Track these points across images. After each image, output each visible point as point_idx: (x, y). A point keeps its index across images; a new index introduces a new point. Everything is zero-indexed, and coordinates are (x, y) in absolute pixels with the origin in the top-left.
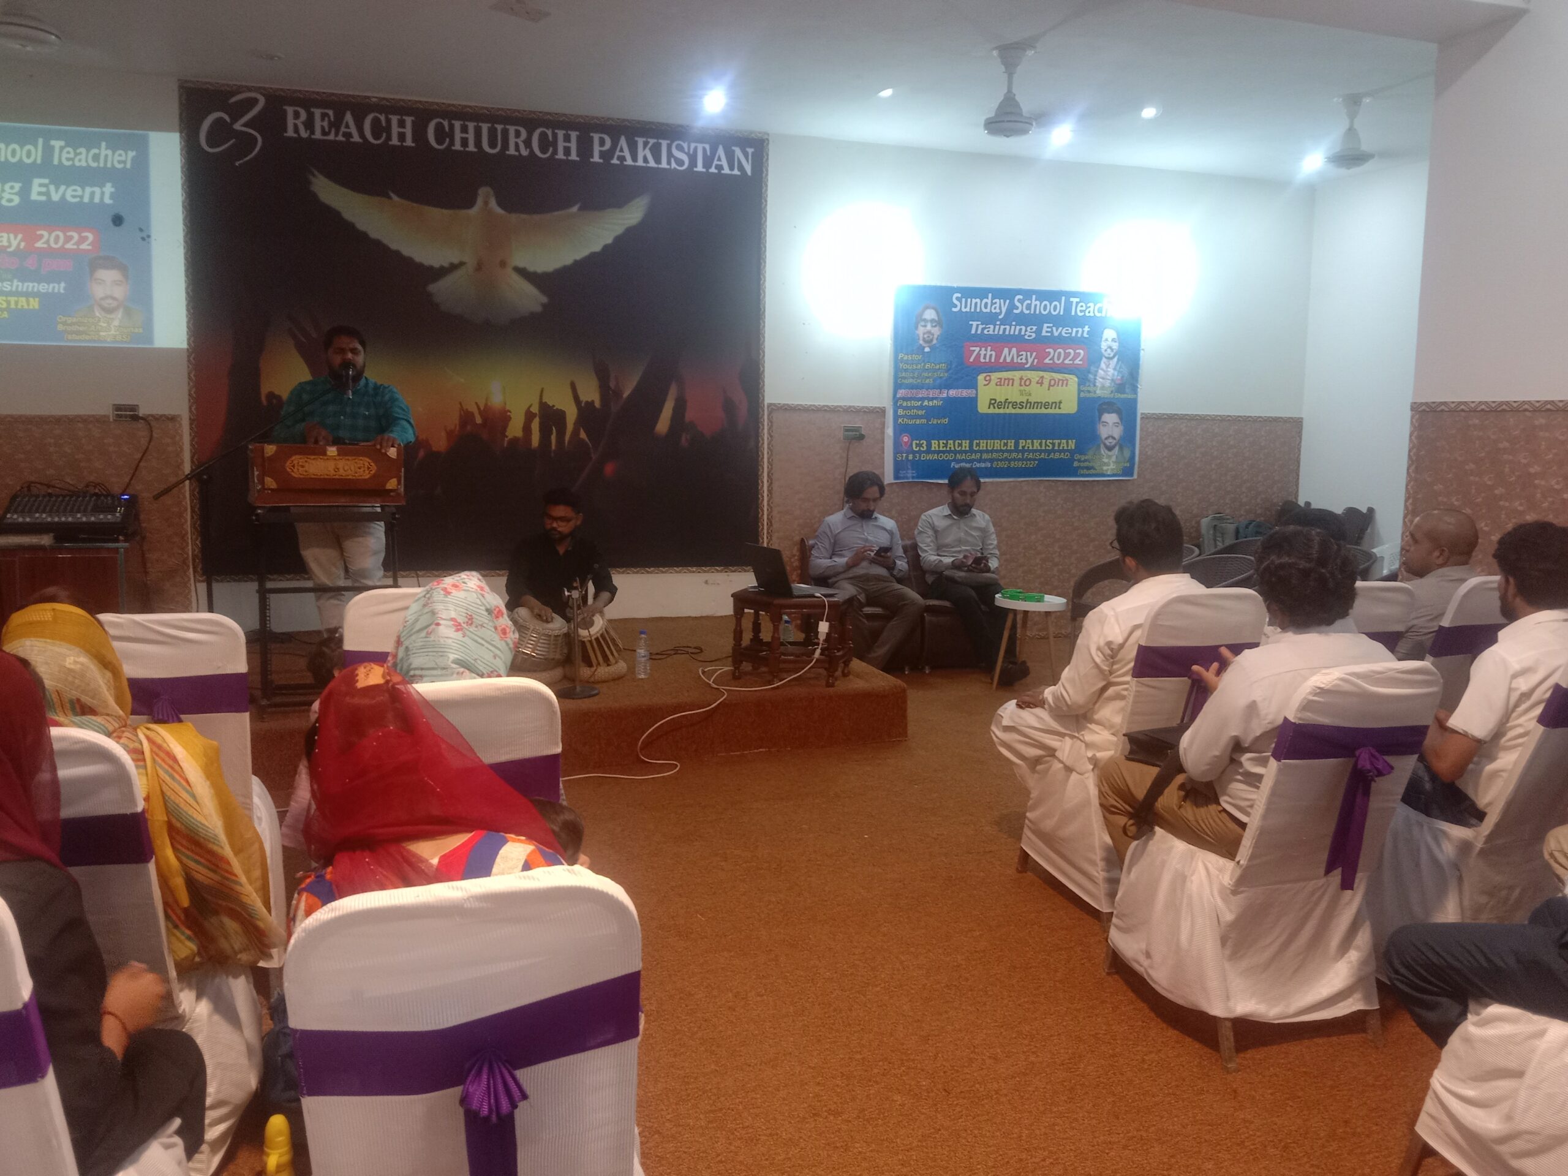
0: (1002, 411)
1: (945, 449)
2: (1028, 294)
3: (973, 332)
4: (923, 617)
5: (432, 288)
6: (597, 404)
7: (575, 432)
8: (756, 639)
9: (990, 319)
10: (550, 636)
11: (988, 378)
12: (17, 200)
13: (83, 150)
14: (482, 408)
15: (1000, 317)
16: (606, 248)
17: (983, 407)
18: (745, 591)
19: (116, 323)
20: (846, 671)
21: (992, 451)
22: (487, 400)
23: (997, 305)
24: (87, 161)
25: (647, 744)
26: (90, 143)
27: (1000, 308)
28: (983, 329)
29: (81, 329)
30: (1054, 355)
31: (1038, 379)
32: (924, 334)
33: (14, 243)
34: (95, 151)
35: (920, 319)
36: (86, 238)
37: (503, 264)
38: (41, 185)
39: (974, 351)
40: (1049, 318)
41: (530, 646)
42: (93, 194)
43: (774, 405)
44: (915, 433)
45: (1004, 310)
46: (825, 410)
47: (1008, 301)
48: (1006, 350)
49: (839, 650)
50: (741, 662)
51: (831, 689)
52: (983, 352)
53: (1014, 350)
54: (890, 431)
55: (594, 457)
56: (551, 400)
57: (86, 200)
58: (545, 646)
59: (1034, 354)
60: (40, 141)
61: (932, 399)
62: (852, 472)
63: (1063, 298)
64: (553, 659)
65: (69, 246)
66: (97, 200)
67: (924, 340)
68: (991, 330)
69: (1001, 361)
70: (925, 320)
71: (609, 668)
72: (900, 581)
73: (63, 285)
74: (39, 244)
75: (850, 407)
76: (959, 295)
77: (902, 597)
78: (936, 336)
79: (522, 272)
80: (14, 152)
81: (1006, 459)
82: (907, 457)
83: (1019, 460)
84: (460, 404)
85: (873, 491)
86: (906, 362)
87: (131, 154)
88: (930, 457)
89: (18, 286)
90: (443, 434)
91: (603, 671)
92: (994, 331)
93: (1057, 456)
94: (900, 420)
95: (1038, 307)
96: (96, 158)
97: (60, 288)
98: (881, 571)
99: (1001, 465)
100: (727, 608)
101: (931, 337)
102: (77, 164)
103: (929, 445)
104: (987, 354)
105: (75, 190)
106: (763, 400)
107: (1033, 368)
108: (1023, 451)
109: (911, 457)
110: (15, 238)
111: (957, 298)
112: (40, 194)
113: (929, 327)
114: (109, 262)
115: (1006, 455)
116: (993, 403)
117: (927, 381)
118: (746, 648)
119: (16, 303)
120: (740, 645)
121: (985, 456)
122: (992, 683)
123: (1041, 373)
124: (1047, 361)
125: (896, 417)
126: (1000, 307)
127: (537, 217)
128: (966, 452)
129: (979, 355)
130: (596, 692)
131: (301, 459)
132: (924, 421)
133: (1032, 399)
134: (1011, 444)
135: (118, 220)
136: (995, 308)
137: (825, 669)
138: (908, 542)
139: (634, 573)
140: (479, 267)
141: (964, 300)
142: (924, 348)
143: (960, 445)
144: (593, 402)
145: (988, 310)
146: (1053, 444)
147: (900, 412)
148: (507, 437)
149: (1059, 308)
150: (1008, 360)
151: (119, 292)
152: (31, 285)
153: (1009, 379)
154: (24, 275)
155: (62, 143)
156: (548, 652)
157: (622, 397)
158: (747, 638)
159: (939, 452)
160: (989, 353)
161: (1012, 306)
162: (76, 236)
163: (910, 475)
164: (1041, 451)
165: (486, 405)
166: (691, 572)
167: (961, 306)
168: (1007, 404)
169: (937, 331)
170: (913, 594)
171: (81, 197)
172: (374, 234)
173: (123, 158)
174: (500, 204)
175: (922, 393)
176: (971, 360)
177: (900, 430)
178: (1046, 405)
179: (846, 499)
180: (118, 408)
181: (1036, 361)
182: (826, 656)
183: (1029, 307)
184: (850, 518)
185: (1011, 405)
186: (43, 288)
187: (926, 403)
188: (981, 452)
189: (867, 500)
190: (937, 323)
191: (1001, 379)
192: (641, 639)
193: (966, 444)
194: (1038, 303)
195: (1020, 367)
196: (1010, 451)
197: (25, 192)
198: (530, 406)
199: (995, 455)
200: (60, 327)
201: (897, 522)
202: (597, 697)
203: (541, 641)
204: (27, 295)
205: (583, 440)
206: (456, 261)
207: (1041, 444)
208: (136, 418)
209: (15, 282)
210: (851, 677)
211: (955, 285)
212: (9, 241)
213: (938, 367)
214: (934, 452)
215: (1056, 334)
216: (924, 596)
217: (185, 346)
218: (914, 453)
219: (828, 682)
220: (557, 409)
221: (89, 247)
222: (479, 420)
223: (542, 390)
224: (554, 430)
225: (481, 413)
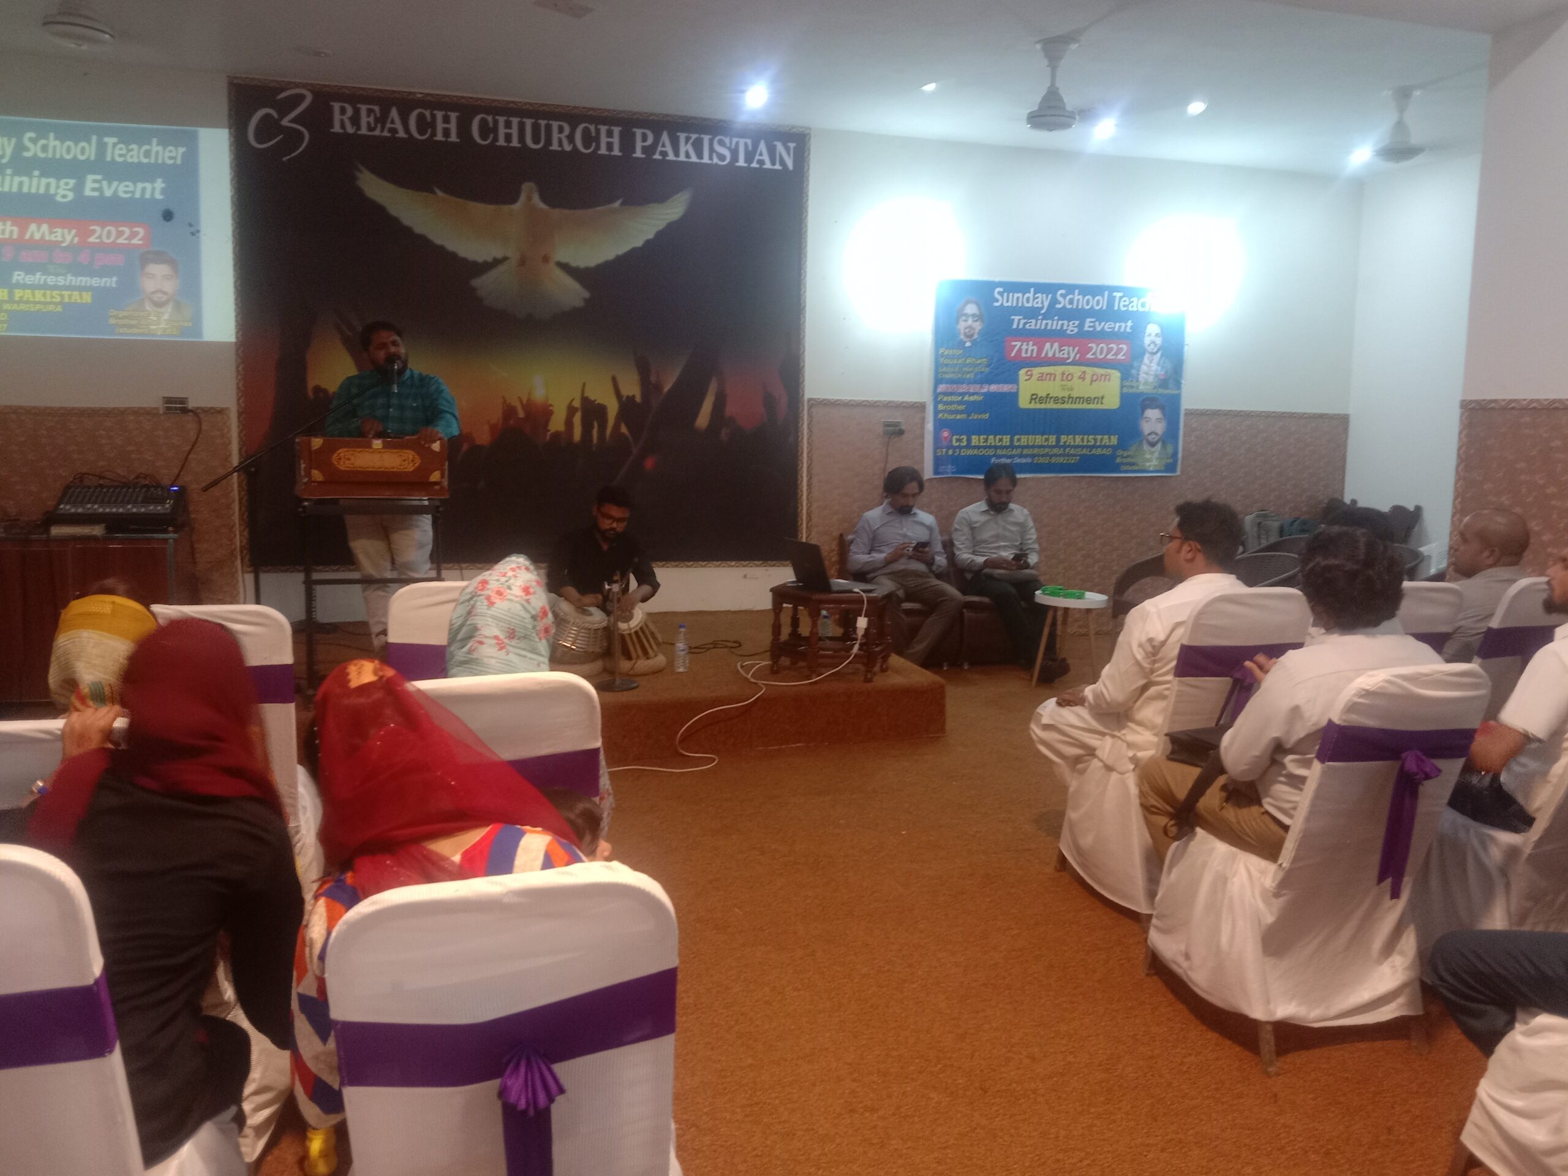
0: (1043, 406)
1: (985, 444)
2: (1070, 288)
3: (1015, 326)
4: (962, 614)
5: (476, 282)
6: (638, 399)
7: (616, 427)
8: (794, 634)
9: (1032, 313)
10: (590, 629)
11: (1029, 373)
12: (71, 196)
13: (134, 146)
14: (525, 401)
15: (1043, 312)
16: (648, 243)
17: (1024, 403)
18: (784, 586)
19: (166, 317)
20: (884, 667)
21: (1033, 447)
22: (530, 394)
23: (1039, 300)
24: (138, 157)
25: (684, 739)
26: (142, 139)
27: (1042, 303)
28: (1025, 324)
29: (133, 322)
30: (1097, 350)
31: (1080, 374)
32: (965, 328)
33: (68, 238)
34: (146, 147)
35: (961, 314)
36: (137, 233)
37: (546, 259)
38: (95, 181)
39: (1016, 345)
40: (1091, 313)
41: (570, 639)
42: (144, 190)
43: (814, 400)
44: (957, 428)
45: (1046, 304)
46: (865, 405)
47: (1050, 296)
48: (1048, 345)
49: (877, 645)
50: (779, 657)
51: (869, 685)
52: (1024, 347)
53: (1056, 345)
54: (930, 426)
55: (635, 451)
56: (591, 395)
57: (138, 195)
58: (586, 639)
59: (1077, 349)
60: (94, 138)
61: (973, 394)
62: (891, 467)
63: (1106, 293)
64: (593, 652)
65: (120, 241)
66: (148, 196)
67: (965, 334)
68: (1032, 325)
69: (1043, 355)
70: (965, 315)
71: (649, 661)
72: (939, 576)
73: (115, 279)
74: (92, 240)
75: (890, 402)
76: (1001, 290)
77: (942, 593)
78: (977, 331)
79: (565, 267)
80: (68, 150)
81: (1046, 455)
82: (947, 452)
83: (1060, 455)
84: (503, 397)
85: (912, 487)
86: (948, 357)
87: (181, 150)
88: (970, 452)
89: (71, 280)
90: (486, 428)
91: (642, 665)
92: (1036, 325)
93: (1099, 452)
94: (940, 416)
95: (1081, 301)
96: (147, 154)
97: (112, 282)
98: (921, 567)
99: (1042, 460)
100: (765, 602)
101: (972, 332)
102: (129, 160)
103: (969, 440)
104: (1028, 349)
105: (127, 186)
106: (803, 395)
107: (1074, 363)
108: (1065, 447)
109: (950, 452)
110: (70, 232)
111: (999, 293)
112: (94, 189)
113: (970, 322)
114: (159, 257)
115: (1047, 450)
116: (1034, 398)
117: (968, 376)
118: (785, 643)
119: (70, 297)
120: (779, 639)
121: (1025, 452)
122: (1031, 680)
123: (1084, 368)
124: (1089, 356)
125: (936, 412)
126: (1042, 301)
127: (580, 213)
128: (1006, 447)
129: (1020, 350)
130: (635, 685)
131: (347, 451)
132: (964, 416)
133: (1075, 394)
134: (1052, 439)
135: (168, 216)
136: (1037, 303)
137: (865, 664)
138: (946, 538)
139: (674, 567)
140: (522, 262)
141: (1005, 294)
142: (965, 342)
143: (1001, 440)
144: (634, 396)
145: (1030, 305)
146: (1095, 440)
147: (941, 407)
148: (549, 431)
149: (1100, 303)
150: (1050, 355)
151: (169, 287)
152: (84, 279)
153: (1051, 374)
154: (77, 269)
155: (115, 140)
156: (588, 645)
157: (662, 390)
158: (786, 632)
159: (979, 447)
160: (1030, 348)
161: (1054, 301)
162: (127, 230)
163: (949, 470)
164: (1083, 447)
165: (529, 400)
166: (730, 566)
167: (1003, 301)
168: (1048, 400)
169: (978, 326)
170: (952, 590)
171: (133, 192)
172: (418, 229)
173: (173, 154)
174: (544, 199)
175: (963, 388)
176: (1013, 354)
177: (940, 425)
178: (1089, 400)
179: (885, 494)
180: (168, 400)
181: (1078, 356)
182: (865, 652)
183: (1071, 302)
184: (889, 514)
185: (1052, 400)
186: (95, 282)
187: (966, 398)
188: (1023, 447)
189: (906, 495)
190: (978, 317)
191: (1042, 374)
192: (680, 632)
193: (1006, 440)
194: (1080, 297)
195: (1062, 362)
196: (1052, 447)
197: (79, 188)
198: (573, 400)
199: (1036, 451)
200: (112, 321)
201: (936, 517)
202: (637, 689)
203: (581, 634)
204: (81, 289)
205: (623, 435)
206: (499, 255)
207: (1082, 440)
208: (185, 411)
209: (69, 277)
210: (889, 672)
211: (997, 280)
212: (63, 236)
213: (979, 362)
214: (975, 447)
215: (1099, 328)
216: (964, 593)
217: (233, 339)
218: (954, 448)
219: (866, 676)
220: (598, 404)
221: (140, 242)
222: (521, 414)
223: (584, 385)
224: (596, 424)
225: (523, 406)
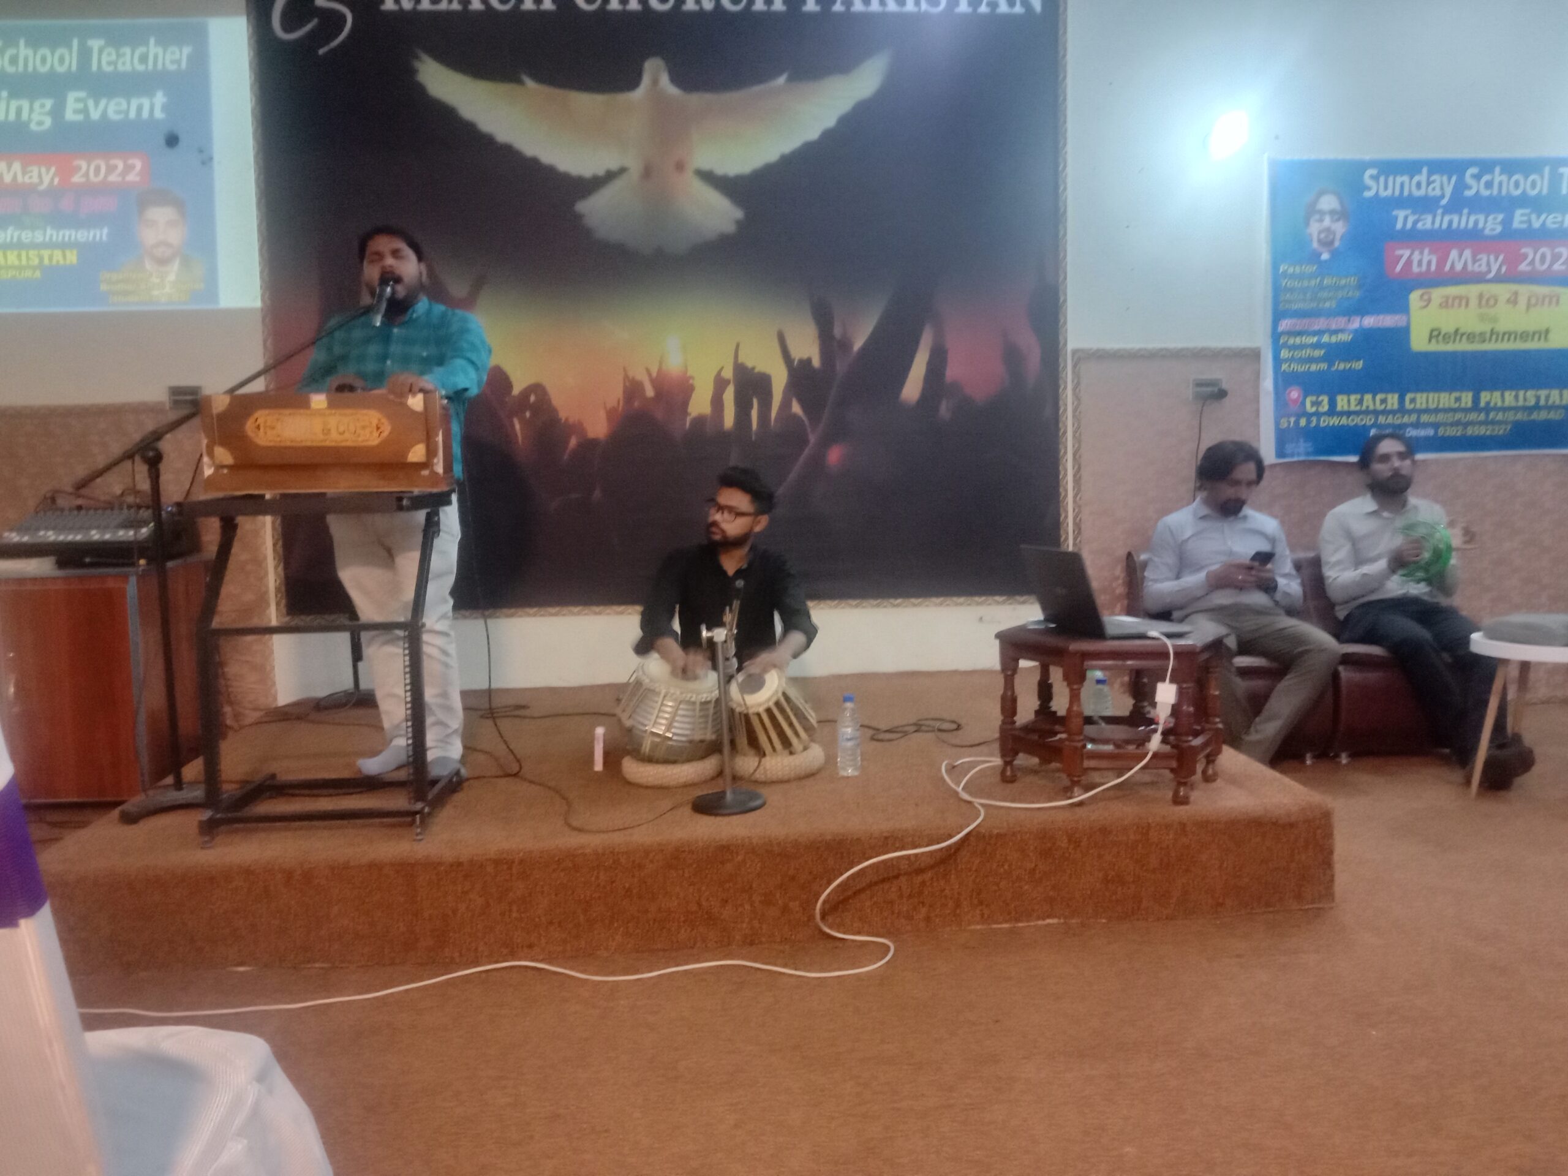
0: (1450, 347)
1: (1358, 408)
2: (1486, 166)
3: (1399, 226)
4: (1335, 676)
5: (584, 207)
6: (816, 362)
7: (786, 404)
8: (1044, 710)
9: (1425, 205)
10: (692, 702)
11: (1426, 297)
12: (48, 122)
13: (127, 50)
14: (654, 374)
15: (1444, 202)
16: (827, 134)
17: (1419, 342)
18: (1022, 629)
19: (172, 277)
20: (1210, 772)
21: (1437, 411)
22: (661, 363)
23: (1437, 185)
24: (132, 64)
26: (136, 39)
27: (1442, 188)
28: (1415, 223)
29: (131, 288)
30: (1534, 258)
31: (1507, 296)
32: (1320, 233)
33: (47, 180)
34: (141, 50)
35: (1312, 211)
36: (133, 167)
37: (680, 167)
38: (78, 100)
39: (1401, 256)
40: (1523, 201)
42: (140, 108)
43: (1082, 351)
44: (1312, 384)
45: (1448, 191)
46: (1163, 356)
47: (1454, 179)
48: (1454, 254)
49: (1196, 734)
50: (1016, 754)
51: (1182, 811)
52: (1416, 256)
53: (1467, 253)
54: (1268, 384)
55: (812, 439)
56: (748, 360)
57: (132, 115)
59: (1501, 258)
60: (75, 43)
61: (1336, 332)
63: (1547, 170)
65: (113, 178)
66: (145, 114)
67: (1319, 241)
68: (1427, 223)
69: (1447, 267)
70: (1322, 213)
71: (791, 758)
72: (1291, 612)
73: (105, 231)
74: (77, 179)
75: (1203, 349)
76: (1373, 172)
78: (1338, 237)
79: (708, 177)
80: (44, 60)
81: (1457, 423)
82: (1297, 422)
83: (1481, 423)
84: (625, 370)
85: (1247, 471)
86: (1292, 276)
87: (187, 50)
88: (1334, 421)
89: (51, 236)
90: (602, 414)
91: (777, 764)
92: (1433, 223)
93: (1543, 416)
94: (1284, 367)
95: (1504, 184)
96: (144, 59)
97: (102, 234)
99: (1451, 432)
101: (1331, 237)
102: (120, 68)
103: (1333, 403)
104: (1423, 260)
105: (118, 104)
106: (1065, 344)
107: (1499, 279)
108: (1488, 409)
109: (1303, 422)
110: (48, 171)
111: (1372, 177)
112: (76, 112)
113: (1327, 221)
114: (162, 197)
115: (1458, 416)
116: (1434, 335)
117: (1327, 305)
118: (1027, 729)
119: (51, 258)
120: (1014, 722)
121: (1425, 418)
123: (1514, 287)
124: (1523, 267)
125: (1277, 361)
126: (1442, 187)
127: (727, 97)
128: (1393, 412)
129: (1409, 262)
130: (758, 803)
132: (1323, 366)
133: (1501, 327)
134: (1467, 398)
135: (172, 141)
136: (1434, 189)
137: (1172, 770)
138: (1303, 555)
140: (647, 172)
141: (1382, 179)
142: (1320, 254)
143: (1384, 401)
144: (810, 360)
145: (1422, 192)
146: (1538, 398)
147: (1284, 354)
148: (689, 415)
149: (1540, 185)
150: (1459, 267)
151: (176, 237)
152: (67, 233)
153: (1460, 298)
154: (59, 220)
155: (101, 42)
156: (692, 730)
157: (852, 347)
158: (1027, 709)
159: (1349, 414)
160: (1426, 258)
161: (1461, 186)
162: (120, 165)
163: (1300, 451)
164: (1516, 409)
165: (660, 371)
166: (957, 604)
167: (1375, 188)
168: (1458, 338)
169: (1340, 228)
170: (1319, 636)
171: (127, 112)
172: (504, 138)
173: (177, 56)
175: (1320, 324)
176: (1399, 268)
177: (1284, 381)
178: (1525, 336)
179: (1198, 485)
180: (175, 391)
181: (1504, 269)
182: (1173, 747)
183: (1489, 185)
184: (1203, 518)
185: (1464, 337)
186: (82, 236)
187: (1325, 339)
188: (1420, 412)
189: (1237, 483)
190: (1339, 215)
191: (1447, 298)
193: (1393, 400)
194: (1504, 178)
195: (1479, 279)
196: (1466, 410)
197: (57, 112)
198: (722, 368)
199: (1441, 417)
200: (104, 287)
201: (1282, 523)
202: (758, 812)
203: (678, 711)
204: (64, 246)
205: (795, 416)
206: (614, 166)
207: (1516, 397)
208: (197, 404)
209: (49, 231)
210: (1219, 783)
211: (1367, 157)
212: (40, 176)
213: (1343, 282)
214: (1341, 414)
215: (1536, 224)
216: (1337, 636)
217: (258, 304)
218: (1309, 416)
219: (1176, 794)
220: (759, 372)
221: (138, 179)
222: (650, 392)
223: (738, 346)
224: (755, 402)
225: (653, 381)
